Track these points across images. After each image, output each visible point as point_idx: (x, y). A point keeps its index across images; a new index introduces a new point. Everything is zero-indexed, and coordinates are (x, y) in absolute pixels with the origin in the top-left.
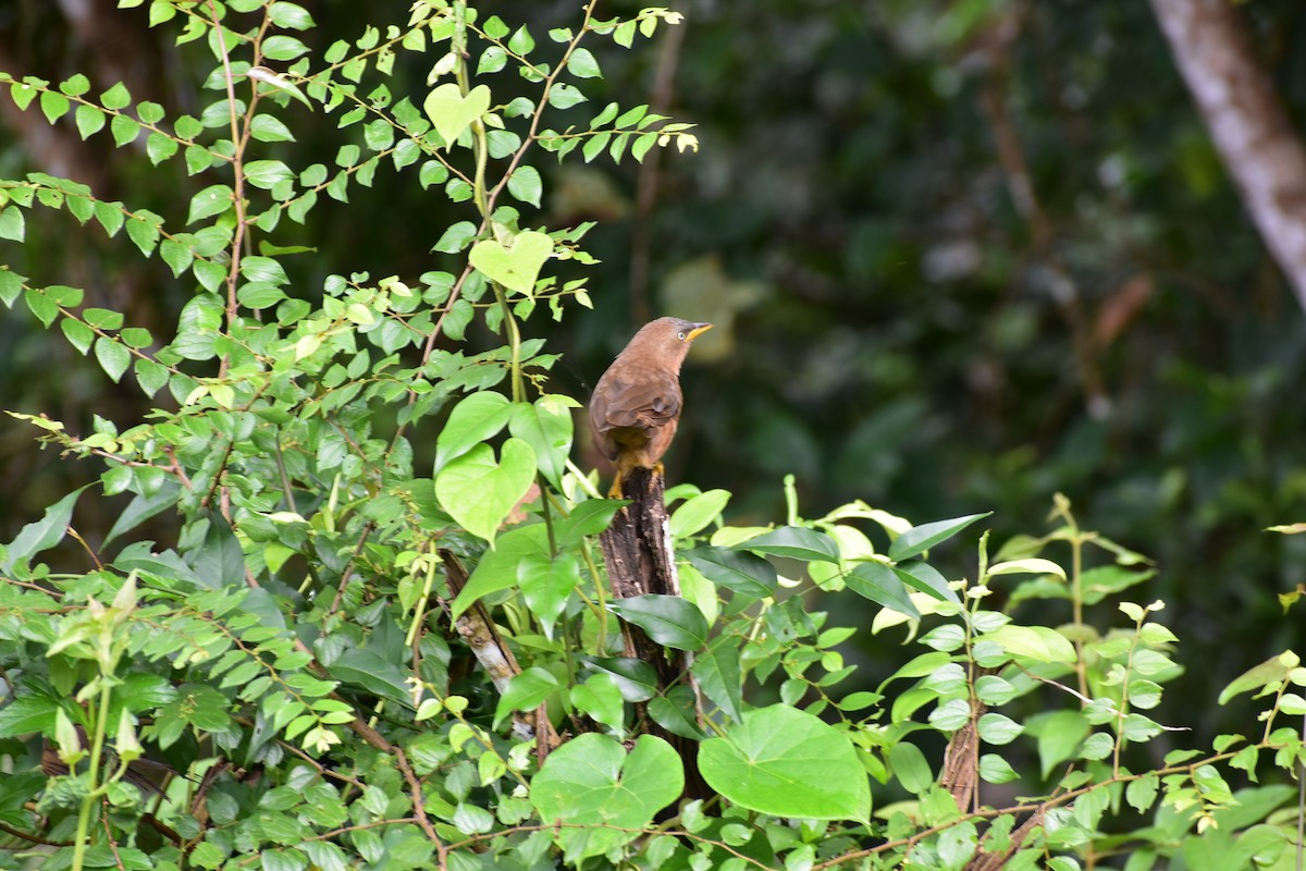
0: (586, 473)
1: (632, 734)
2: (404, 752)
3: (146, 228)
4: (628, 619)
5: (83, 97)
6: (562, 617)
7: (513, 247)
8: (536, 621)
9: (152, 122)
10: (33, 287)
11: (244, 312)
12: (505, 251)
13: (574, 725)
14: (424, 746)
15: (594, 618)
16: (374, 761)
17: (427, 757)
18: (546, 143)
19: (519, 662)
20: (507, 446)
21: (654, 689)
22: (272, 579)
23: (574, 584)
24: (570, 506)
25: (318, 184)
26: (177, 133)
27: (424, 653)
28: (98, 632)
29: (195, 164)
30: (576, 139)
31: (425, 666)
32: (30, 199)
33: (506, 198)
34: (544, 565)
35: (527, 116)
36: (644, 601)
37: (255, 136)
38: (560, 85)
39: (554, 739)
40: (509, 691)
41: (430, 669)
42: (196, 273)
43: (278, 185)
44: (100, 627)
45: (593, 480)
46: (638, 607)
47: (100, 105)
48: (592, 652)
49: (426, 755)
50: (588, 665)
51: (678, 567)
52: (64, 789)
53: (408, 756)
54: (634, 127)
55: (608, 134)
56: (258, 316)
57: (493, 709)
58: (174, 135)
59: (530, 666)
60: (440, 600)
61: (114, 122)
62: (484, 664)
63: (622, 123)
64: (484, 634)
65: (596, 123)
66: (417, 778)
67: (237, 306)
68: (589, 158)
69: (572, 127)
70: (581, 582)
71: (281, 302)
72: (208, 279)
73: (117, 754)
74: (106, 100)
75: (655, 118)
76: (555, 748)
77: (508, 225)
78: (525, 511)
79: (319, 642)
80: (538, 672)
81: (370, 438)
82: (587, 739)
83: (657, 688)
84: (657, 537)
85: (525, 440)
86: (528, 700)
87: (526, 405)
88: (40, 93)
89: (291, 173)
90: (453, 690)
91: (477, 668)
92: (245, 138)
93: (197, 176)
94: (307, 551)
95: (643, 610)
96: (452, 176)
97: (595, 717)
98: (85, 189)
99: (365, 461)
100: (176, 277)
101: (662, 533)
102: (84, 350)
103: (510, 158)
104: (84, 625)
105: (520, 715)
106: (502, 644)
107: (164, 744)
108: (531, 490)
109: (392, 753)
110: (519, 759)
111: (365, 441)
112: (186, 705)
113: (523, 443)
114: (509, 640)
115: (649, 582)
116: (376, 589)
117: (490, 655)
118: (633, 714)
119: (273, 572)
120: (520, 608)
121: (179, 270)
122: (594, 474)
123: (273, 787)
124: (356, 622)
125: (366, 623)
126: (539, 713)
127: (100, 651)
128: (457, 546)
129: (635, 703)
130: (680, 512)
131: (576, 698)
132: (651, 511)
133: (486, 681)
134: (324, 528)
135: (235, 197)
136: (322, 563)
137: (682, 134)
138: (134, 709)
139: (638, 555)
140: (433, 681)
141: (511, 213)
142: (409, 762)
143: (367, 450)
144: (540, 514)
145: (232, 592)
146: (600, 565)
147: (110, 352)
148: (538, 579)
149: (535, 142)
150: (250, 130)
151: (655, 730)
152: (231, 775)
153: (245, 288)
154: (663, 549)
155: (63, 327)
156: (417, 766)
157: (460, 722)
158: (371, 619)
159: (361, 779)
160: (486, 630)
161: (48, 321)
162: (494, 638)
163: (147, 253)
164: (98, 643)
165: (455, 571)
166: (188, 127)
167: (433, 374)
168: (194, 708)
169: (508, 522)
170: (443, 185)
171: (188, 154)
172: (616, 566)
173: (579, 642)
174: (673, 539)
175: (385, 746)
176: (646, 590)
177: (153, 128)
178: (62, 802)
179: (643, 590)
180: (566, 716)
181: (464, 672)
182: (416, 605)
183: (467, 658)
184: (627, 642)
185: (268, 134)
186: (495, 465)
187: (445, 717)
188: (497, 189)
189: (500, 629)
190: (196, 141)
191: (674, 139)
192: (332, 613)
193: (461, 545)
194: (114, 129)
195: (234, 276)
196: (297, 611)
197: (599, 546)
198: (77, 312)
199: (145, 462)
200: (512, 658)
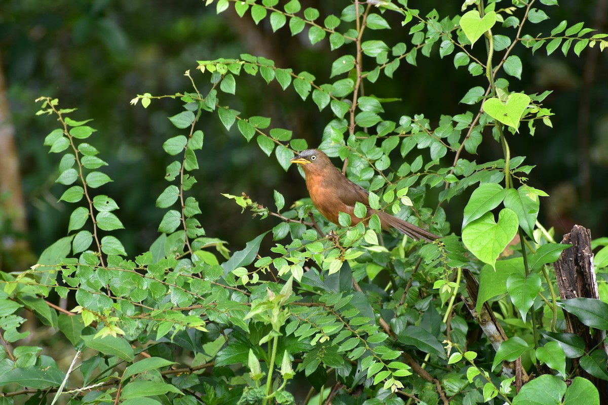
0: (547, 229)
1: (570, 376)
2: (440, 383)
3: (304, 84)
4: (569, 311)
5: (274, 7)
6: (532, 309)
7: (507, 101)
8: (517, 310)
9: (312, 20)
10: (243, 118)
11: (358, 129)
12: (503, 104)
13: (537, 370)
14: (451, 380)
15: (550, 310)
16: (423, 387)
17: (452, 386)
18: (526, 43)
19: (506, 333)
20: (502, 213)
21: (583, 351)
22: (370, 283)
23: (539, 291)
24: (537, 246)
25: (401, 54)
26: (326, 26)
27: (453, 327)
28: (272, 308)
29: (335, 44)
30: (543, 41)
31: (453, 334)
32: (239, 70)
33: (502, 74)
34: (522, 279)
35: (515, 27)
36: (578, 301)
37: (368, 26)
38: (534, 9)
39: (526, 377)
40: (501, 350)
41: (456, 335)
42: (333, 108)
43: (380, 54)
44: (273, 305)
45: (551, 233)
46: (574, 304)
47: (283, 11)
48: (548, 330)
49: (453, 385)
50: (545, 336)
51: (599, 284)
52: (252, 394)
53: (442, 385)
54: (576, 35)
55: (560, 39)
56: (366, 131)
57: (492, 360)
58: (323, 26)
59: (513, 336)
60: (463, 297)
61: (291, 21)
62: (487, 334)
63: (569, 32)
64: (487, 317)
65: (554, 32)
66: (448, 398)
67: (355, 126)
68: (549, 52)
69: (540, 34)
70: (542, 290)
71: (379, 123)
72: (338, 110)
73: (282, 376)
74: (288, 8)
75: (588, 30)
76: (527, 382)
77: (504, 89)
78: (512, 249)
79: (394, 320)
80: (517, 339)
81: (423, 207)
82: (545, 378)
83: (585, 350)
84: (587, 266)
85: (512, 209)
86: (511, 355)
87: (512, 190)
88: (251, 6)
89: (387, 47)
90: (469, 348)
91: (483, 336)
92: (363, 27)
93: (336, 50)
94: (390, 268)
95: (578, 306)
96: (472, 61)
97: (550, 365)
98: (272, 63)
99: (420, 219)
100: (321, 111)
101: (590, 263)
102: (269, 153)
103: (505, 50)
104: (264, 303)
105: (506, 363)
106: (497, 323)
107: (308, 373)
108: (515, 237)
109: (434, 383)
110: (506, 388)
111: (420, 209)
112: (320, 352)
113: (511, 211)
114: (500, 321)
115: (582, 291)
116: (428, 290)
117: (491, 329)
118: (571, 365)
119: (371, 279)
120: (508, 304)
121: (322, 106)
122: (552, 230)
123: (368, 398)
124: (415, 309)
125: (421, 309)
126: (517, 362)
127: (273, 318)
128: (473, 268)
129: (572, 359)
130: (600, 253)
131: (538, 354)
132: (583, 251)
133: (488, 343)
134: (399, 255)
135: (356, 62)
136: (398, 275)
137: (603, 41)
138: (292, 352)
139: (575, 276)
140: (458, 342)
141: (504, 82)
142: (443, 388)
143: (422, 214)
144: (520, 251)
145: (344, 296)
146: (553, 281)
147: (283, 154)
148: (518, 288)
149: (519, 42)
150: (366, 23)
151: (584, 374)
152: (345, 391)
153: (360, 115)
154: (590, 272)
155: (258, 141)
156: (447, 391)
157: (473, 366)
158: (424, 307)
159: (416, 396)
160: (488, 315)
161: (249, 137)
162: (492, 320)
163: (304, 98)
164: (271, 313)
165: (471, 282)
166: (332, 22)
167: (459, 173)
168: (325, 354)
169: (503, 255)
170: (467, 66)
171: (331, 38)
172: (563, 281)
173: (541, 325)
174: (596, 268)
175: (430, 379)
176: (580, 295)
177: (313, 23)
178: (251, 401)
179: (578, 295)
180: (533, 365)
181: (475, 338)
182: (449, 300)
183: (478, 331)
184: (568, 324)
185: (376, 25)
186: (495, 223)
187: (464, 363)
188: (497, 68)
189: (496, 315)
190: (336, 30)
191: (598, 43)
192: (400, 305)
193: (476, 267)
194: (291, 25)
195: (354, 108)
196: (383, 301)
197: (553, 270)
198: (266, 131)
199: (299, 220)
200: (502, 331)
